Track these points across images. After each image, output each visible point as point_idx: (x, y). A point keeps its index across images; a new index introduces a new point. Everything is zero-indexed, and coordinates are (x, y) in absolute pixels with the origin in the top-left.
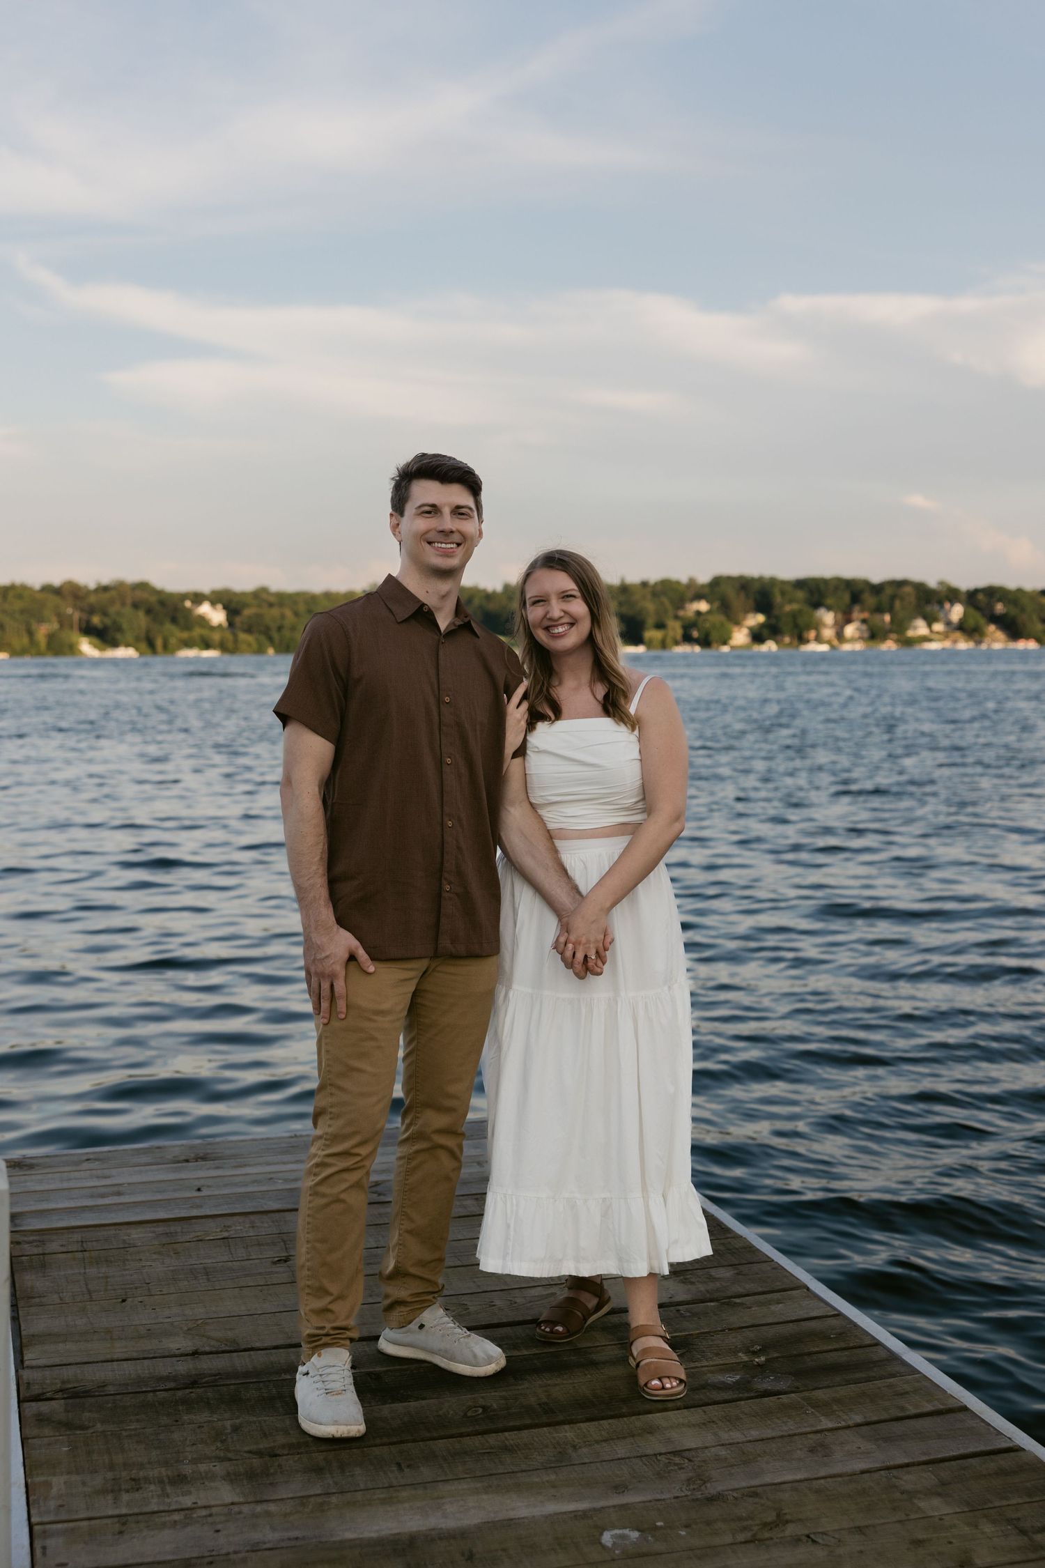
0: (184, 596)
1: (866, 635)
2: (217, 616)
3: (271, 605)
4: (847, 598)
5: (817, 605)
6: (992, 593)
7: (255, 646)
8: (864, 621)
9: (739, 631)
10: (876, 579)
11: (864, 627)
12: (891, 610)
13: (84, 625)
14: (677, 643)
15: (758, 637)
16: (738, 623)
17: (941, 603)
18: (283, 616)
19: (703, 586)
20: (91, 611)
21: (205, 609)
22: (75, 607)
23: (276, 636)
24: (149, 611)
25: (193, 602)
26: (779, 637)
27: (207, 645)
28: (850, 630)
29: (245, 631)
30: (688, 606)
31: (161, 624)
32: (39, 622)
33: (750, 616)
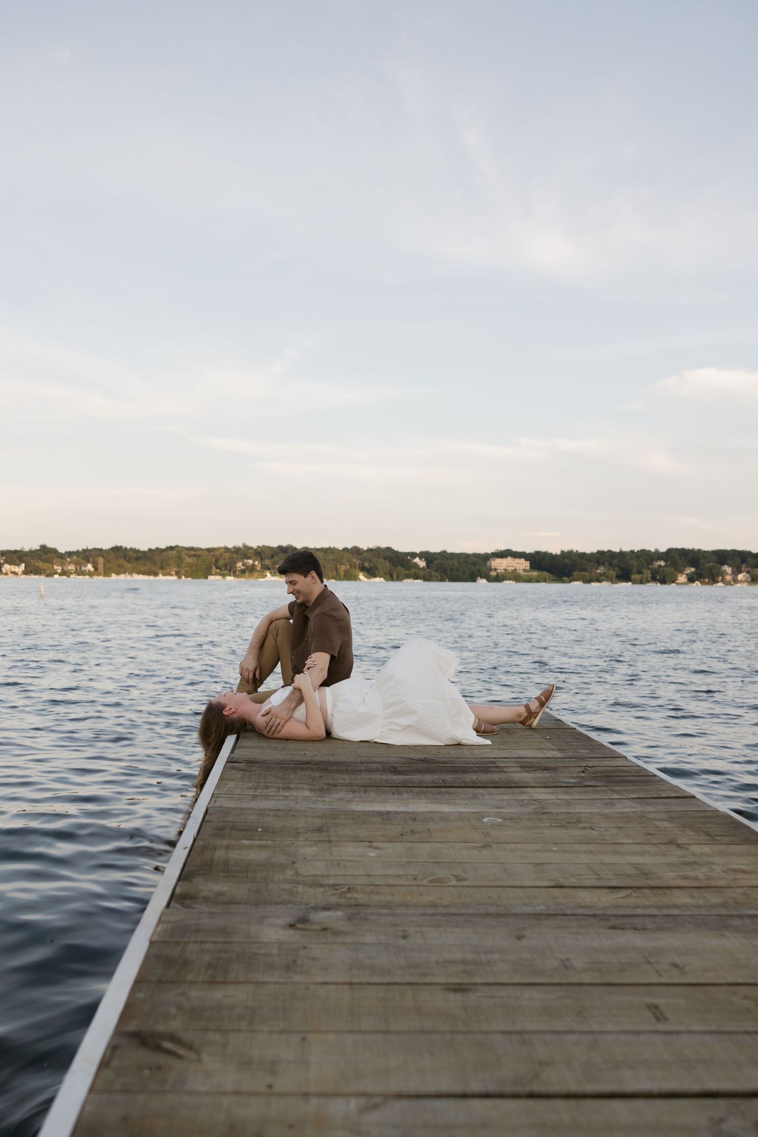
0: (409, 554)
1: (749, 579)
2: (422, 564)
3: (448, 559)
4: (739, 561)
5: (723, 564)
7: (439, 578)
8: (748, 572)
9: (681, 576)
11: (748, 575)
13: (361, 566)
14: (648, 582)
15: (691, 580)
16: (682, 572)
18: (453, 564)
19: (662, 553)
20: (365, 560)
22: (357, 558)
23: (449, 573)
24: (391, 560)
25: (411, 557)
26: (702, 580)
27: (416, 577)
28: (740, 577)
29: (434, 571)
30: (654, 563)
31: (396, 567)
32: (341, 565)
33: (687, 569)
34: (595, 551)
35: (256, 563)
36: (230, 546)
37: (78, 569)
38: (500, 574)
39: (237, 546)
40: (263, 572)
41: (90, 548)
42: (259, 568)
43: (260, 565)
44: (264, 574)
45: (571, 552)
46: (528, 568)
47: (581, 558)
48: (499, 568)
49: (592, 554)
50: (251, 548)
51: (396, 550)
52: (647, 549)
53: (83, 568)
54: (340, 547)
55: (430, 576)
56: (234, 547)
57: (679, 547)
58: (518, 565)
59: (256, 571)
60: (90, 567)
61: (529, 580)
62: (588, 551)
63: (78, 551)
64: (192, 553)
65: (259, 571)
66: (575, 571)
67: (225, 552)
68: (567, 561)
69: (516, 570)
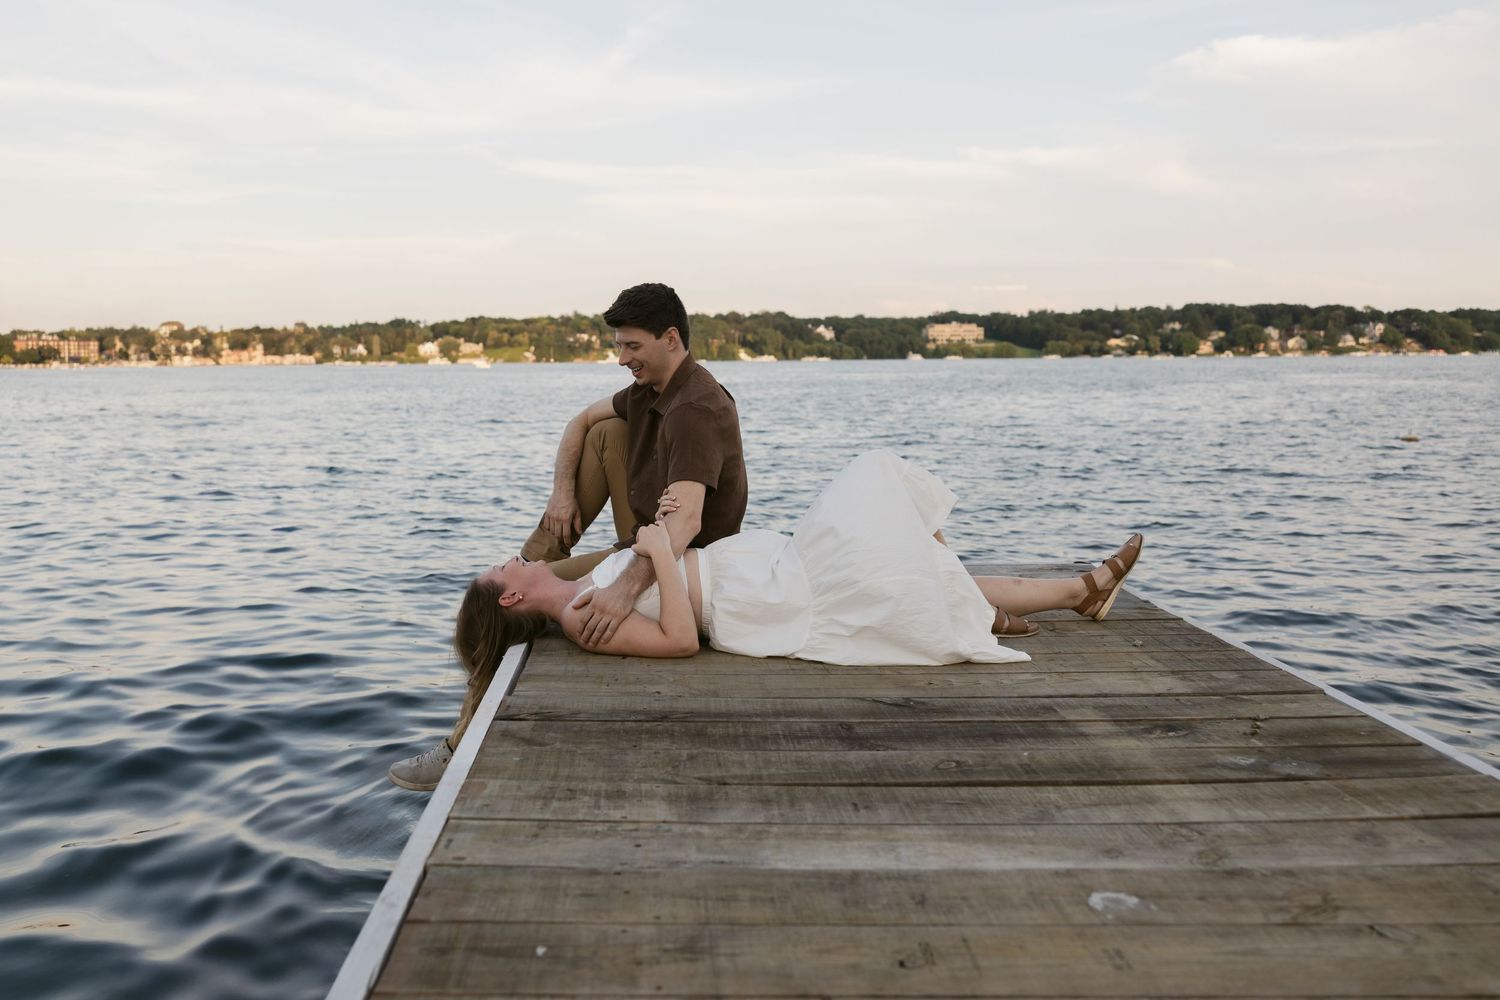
0: (809, 321)
1: (1305, 347)
2: (828, 334)
3: (865, 326)
4: (1289, 319)
5: (1266, 325)
6: (1410, 315)
7: (854, 354)
8: (1303, 336)
9: (1204, 344)
10: (1313, 304)
11: (1303, 341)
12: (1324, 328)
13: (741, 340)
14: (1157, 352)
15: (1219, 348)
16: (1205, 338)
17: (1366, 323)
18: (873, 334)
19: (1177, 311)
20: (746, 331)
21: (821, 329)
22: (736, 329)
23: (868, 347)
24: (784, 331)
25: (813, 325)
26: (1235, 349)
27: (821, 354)
28: (1291, 343)
29: (847, 344)
30: (1165, 326)
31: (792, 339)
32: (714, 338)
33: (1214, 333)
34: (1079, 310)
35: (594, 338)
36: (556, 315)
37: (345, 352)
38: (941, 347)
39: (565, 315)
40: (603, 351)
41: (361, 322)
42: (597, 345)
43: (598, 341)
44: (605, 353)
45: (1043, 313)
46: (982, 337)
47: (1058, 322)
48: (940, 338)
49: (1074, 315)
50: (585, 318)
51: (791, 315)
52: (1155, 305)
53: (353, 351)
54: (712, 313)
55: (841, 351)
56: (562, 317)
57: (1202, 301)
58: (967, 334)
59: (594, 349)
60: (361, 349)
61: (984, 355)
62: (1069, 311)
63: (344, 328)
64: (503, 326)
65: (598, 350)
66: (1047, 340)
67: (549, 324)
68: (1038, 326)
69: (964, 340)
